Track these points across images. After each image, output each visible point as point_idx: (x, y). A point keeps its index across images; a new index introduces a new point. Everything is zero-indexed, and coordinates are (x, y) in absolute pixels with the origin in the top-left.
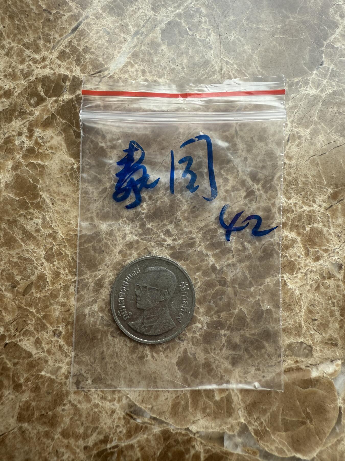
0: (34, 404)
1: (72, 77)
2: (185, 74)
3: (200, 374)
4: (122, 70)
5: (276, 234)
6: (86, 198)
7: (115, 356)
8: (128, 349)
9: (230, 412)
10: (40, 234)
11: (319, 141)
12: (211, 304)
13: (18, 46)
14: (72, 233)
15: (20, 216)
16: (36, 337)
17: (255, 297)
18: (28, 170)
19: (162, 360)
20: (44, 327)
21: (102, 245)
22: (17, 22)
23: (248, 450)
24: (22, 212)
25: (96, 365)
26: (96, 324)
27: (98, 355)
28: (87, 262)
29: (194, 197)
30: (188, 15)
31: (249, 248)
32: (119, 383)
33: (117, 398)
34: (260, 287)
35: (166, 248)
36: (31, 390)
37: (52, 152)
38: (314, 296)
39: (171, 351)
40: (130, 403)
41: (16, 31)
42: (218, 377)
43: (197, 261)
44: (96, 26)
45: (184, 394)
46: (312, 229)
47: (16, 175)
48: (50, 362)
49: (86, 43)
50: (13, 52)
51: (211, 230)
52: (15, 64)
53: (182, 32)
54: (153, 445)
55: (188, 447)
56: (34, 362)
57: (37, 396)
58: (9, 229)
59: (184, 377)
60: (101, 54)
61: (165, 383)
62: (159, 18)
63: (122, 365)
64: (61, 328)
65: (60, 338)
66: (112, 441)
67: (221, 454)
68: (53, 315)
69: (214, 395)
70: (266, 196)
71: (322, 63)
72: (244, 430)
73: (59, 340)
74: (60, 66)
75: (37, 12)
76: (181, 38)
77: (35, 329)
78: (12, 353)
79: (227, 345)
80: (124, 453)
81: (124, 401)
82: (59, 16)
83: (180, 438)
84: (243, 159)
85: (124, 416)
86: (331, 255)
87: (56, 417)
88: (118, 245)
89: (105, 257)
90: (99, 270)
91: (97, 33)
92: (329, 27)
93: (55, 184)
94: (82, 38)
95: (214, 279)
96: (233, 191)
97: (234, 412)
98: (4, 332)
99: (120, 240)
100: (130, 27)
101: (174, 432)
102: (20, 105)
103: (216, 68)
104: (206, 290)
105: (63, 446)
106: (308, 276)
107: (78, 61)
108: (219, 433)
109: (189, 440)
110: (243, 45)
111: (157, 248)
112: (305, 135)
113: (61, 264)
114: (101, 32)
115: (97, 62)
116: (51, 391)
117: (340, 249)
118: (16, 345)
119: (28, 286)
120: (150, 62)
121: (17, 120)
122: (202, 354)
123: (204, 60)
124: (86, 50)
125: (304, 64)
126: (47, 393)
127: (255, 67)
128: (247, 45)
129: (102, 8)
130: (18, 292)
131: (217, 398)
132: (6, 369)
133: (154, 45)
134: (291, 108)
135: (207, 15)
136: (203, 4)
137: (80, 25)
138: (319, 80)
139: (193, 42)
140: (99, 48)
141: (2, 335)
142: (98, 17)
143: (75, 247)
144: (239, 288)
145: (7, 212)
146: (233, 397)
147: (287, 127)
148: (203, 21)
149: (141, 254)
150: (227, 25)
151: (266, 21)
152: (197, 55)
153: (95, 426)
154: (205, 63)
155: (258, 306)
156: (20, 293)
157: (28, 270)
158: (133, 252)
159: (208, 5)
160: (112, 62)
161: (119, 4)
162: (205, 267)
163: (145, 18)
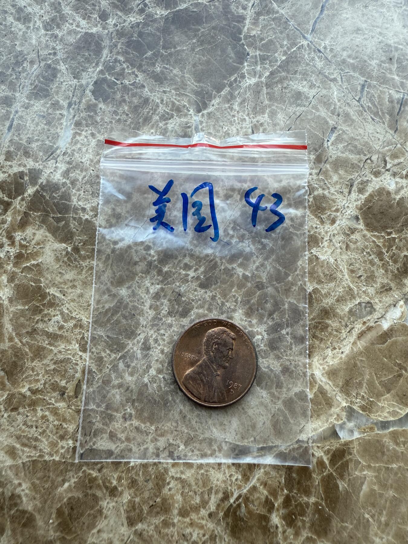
0: (137, 500)
1: (27, 171)
2: (132, 119)
3: (284, 383)
4: (72, 142)
9: (329, 403)
10: (65, 330)
11: (280, 120)
12: (260, 311)
15: (37, 322)
16: (109, 431)
17: (296, 285)
18: (25, 276)
20: (111, 418)
21: (130, 309)
23: (364, 430)
24: (37, 318)
25: (180, 427)
26: (161, 388)
27: (177, 416)
28: (123, 333)
30: (109, 68)
31: (268, 243)
32: (212, 432)
33: (217, 449)
34: (296, 273)
35: (192, 282)
36: (128, 487)
37: (40, 248)
38: (348, 255)
40: (231, 446)
42: (302, 376)
43: (227, 278)
44: (29, 116)
45: (278, 409)
46: (314, 198)
47: (15, 285)
48: (135, 449)
49: (26, 134)
53: (112, 85)
54: (274, 476)
55: (308, 457)
57: (137, 490)
58: (32, 340)
59: (270, 393)
60: (46, 138)
61: (255, 409)
62: (84, 82)
63: (205, 414)
64: (129, 410)
65: (133, 420)
66: (232, 494)
67: (342, 447)
68: (115, 401)
69: (306, 394)
71: (248, 53)
72: (351, 413)
73: (132, 422)
74: (11, 166)
76: (112, 90)
77: (103, 424)
79: (294, 342)
80: (250, 499)
81: (225, 447)
83: (296, 454)
86: (343, 212)
87: (166, 501)
88: (146, 301)
89: (138, 320)
90: (139, 335)
91: (33, 120)
92: (238, 22)
93: (57, 276)
94: (21, 132)
95: (251, 288)
97: (333, 401)
98: (74, 443)
99: (145, 296)
100: (61, 102)
101: (287, 451)
103: (157, 101)
104: (249, 301)
105: (187, 527)
106: (334, 241)
107: (27, 154)
108: (330, 428)
109: (306, 451)
110: (171, 71)
111: (184, 285)
112: (265, 121)
113: (99, 347)
114: (36, 119)
115: (45, 146)
116: (148, 478)
117: (349, 202)
118: (91, 451)
119: (76, 386)
120: (95, 123)
122: (275, 362)
123: (143, 99)
124: (29, 141)
125: (233, 61)
126: (146, 481)
127: (192, 84)
128: (175, 69)
129: (27, 98)
130: (69, 397)
131: (310, 396)
132: (93, 480)
133: (91, 108)
134: (241, 103)
135: (127, 61)
136: (118, 53)
137: (13, 122)
138: (253, 69)
139: (125, 88)
140: (41, 133)
141: (73, 448)
142: (27, 107)
143: (106, 325)
144: (278, 283)
145: (23, 326)
146: (325, 387)
147: (246, 121)
148: (126, 67)
149: (171, 299)
150: (148, 61)
151: (181, 42)
152: (134, 98)
153: (209, 488)
154: (145, 102)
155: (304, 291)
156: (72, 397)
157: (70, 370)
158: (163, 300)
159: (123, 52)
160: (59, 140)
161: (41, 87)
162: (237, 281)
163: (71, 89)
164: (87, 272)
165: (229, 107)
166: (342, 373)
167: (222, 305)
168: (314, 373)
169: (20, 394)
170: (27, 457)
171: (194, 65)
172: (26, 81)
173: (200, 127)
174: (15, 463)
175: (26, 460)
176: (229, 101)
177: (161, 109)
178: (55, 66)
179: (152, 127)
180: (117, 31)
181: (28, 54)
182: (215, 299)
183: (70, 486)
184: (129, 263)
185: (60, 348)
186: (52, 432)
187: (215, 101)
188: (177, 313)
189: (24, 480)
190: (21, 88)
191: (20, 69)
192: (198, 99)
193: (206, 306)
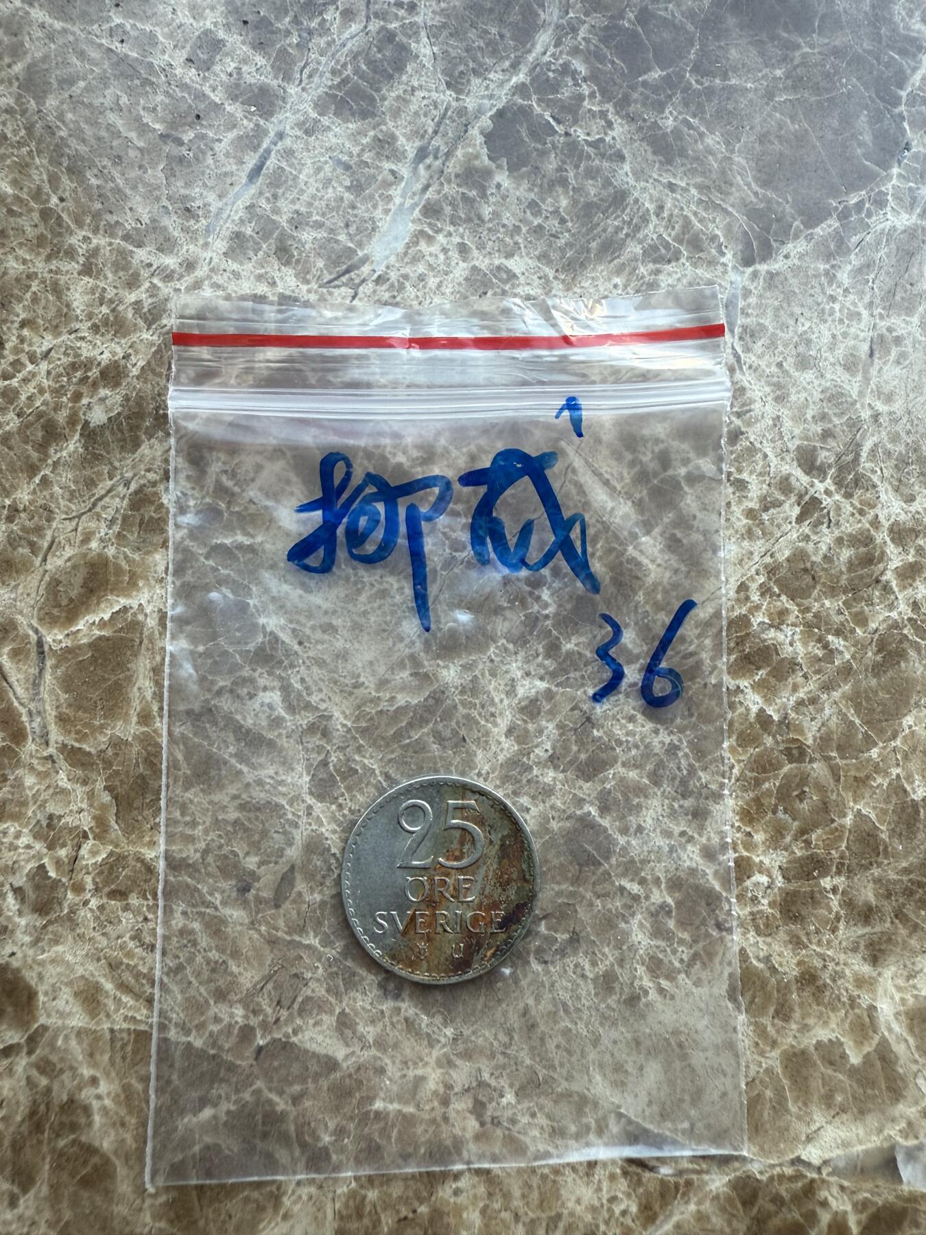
0: (372, 1195)
1: (276, 298)
2: (573, 235)
3: (797, 1008)
4: (406, 254)
5: (900, 597)
6: (386, 608)
7: (561, 1013)
8: (591, 986)
9: (896, 1088)
10: (284, 732)
12: (781, 815)
13: (111, 244)
14: (371, 710)
15: (219, 693)
16: (337, 1011)
17: (887, 774)
18: (212, 568)
19: (687, 995)
20: (351, 980)
21: (458, 723)
22: (94, 181)
24: (221, 684)
25: (515, 1048)
27: (514, 1020)
29: (670, 546)
30: (543, 84)
31: (841, 648)
32: (590, 1081)
33: (593, 1125)
34: (893, 744)
35: (627, 695)
36: (356, 1158)
37: (267, 507)
39: (704, 964)
40: (630, 1128)
41: (99, 206)
42: (844, 1003)
43: (717, 710)
44: (311, 154)
45: (767, 1070)
47: (183, 585)
48: (392, 1070)
49: (293, 202)
50: (100, 260)
51: (732, 622)
52: (115, 291)
53: (541, 131)
54: (718, 1227)
55: (811, 1207)
56: (347, 1080)
58: (195, 734)
59: (756, 1024)
60: (342, 224)
61: (710, 1054)
62: (470, 103)
63: (585, 1033)
65: (403, 1000)
67: (900, 1204)
69: (844, 1053)
70: (852, 505)
71: (907, 144)
73: (401, 1004)
74: (236, 275)
75: (141, 144)
76: (539, 146)
77: (328, 991)
78: (283, 1072)
79: (846, 915)
81: (615, 1127)
82: (206, 145)
83: (783, 1190)
84: (771, 422)
85: (622, 1169)
87: (441, 1218)
88: (501, 714)
89: (471, 755)
91: (319, 169)
92: (903, 52)
94: (280, 191)
95: (772, 749)
96: (766, 509)
97: (906, 1087)
98: (246, 1017)
99: (502, 701)
100: (402, 140)
101: (764, 1178)
102: (153, 398)
103: (647, 205)
104: (758, 783)
107: (283, 253)
108: (881, 1150)
109: (810, 1189)
110: (701, 135)
111: (604, 699)
112: (909, 334)
113: (360, 798)
114: (327, 168)
115: (335, 246)
116: (410, 1150)
118: (286, 1046)
119: (282, 879)
120: (475, 220)
121: (153, 440)
122: (788, 953)
123: (611, 190)
124: (298, 221)
125: (864, 155)
126: (401, 1155)
127: (746, 185)
128: (712, 132)
129: (316, 106)
130: (259, 900)
131: (855, 1059)
132: (273, 1118)
133: (474, 177)
134: (859, 271)
136: (575, 51)
137: (266, 159)
138: (910, 189)
139: (572, 150)
140: (332, 210)
141: (242, 1029)
142: (310, 129)
143: (388, 745)
144: (842, 758)
146: (894, 1047)
147: (859, 320)
148: (587, 93)
149: (565, 726)
150: (648, 92)
151: (743, 65)
152: (590, 182)
153: (553, 1213)
154: (615, 197)
155: (901, 794)
156: (267, 902)
157: (275, 835)
158: (544, 723)
159: (589, 51)
160: (374, 240)
161: (357, 86)
162: (741, 724)
163: (434, 112)
164: (371, 599)
165: (827, 273)
167: (689, 773)
168: (878, 1005)
169: (140, 860)
170: (126, 1018)
171: (763, 138)
172: (323, 60)
173: (741, 304)
174: (92, 1026)
175: (120, 1025)
176: (829, 256)
177: (653, 230)
178: (405, 40)
179: (619, 271)
182: (675, 754)
183: (215, 1117)
184: (482, 605)
185: (261, 773)
186: (198, 975)
187: (796, 248)
188: (571, 763)
189: (107, 1074)
190: (304, 76)
191: (314, 24)
192: (752, 229)
193: (649, 767)
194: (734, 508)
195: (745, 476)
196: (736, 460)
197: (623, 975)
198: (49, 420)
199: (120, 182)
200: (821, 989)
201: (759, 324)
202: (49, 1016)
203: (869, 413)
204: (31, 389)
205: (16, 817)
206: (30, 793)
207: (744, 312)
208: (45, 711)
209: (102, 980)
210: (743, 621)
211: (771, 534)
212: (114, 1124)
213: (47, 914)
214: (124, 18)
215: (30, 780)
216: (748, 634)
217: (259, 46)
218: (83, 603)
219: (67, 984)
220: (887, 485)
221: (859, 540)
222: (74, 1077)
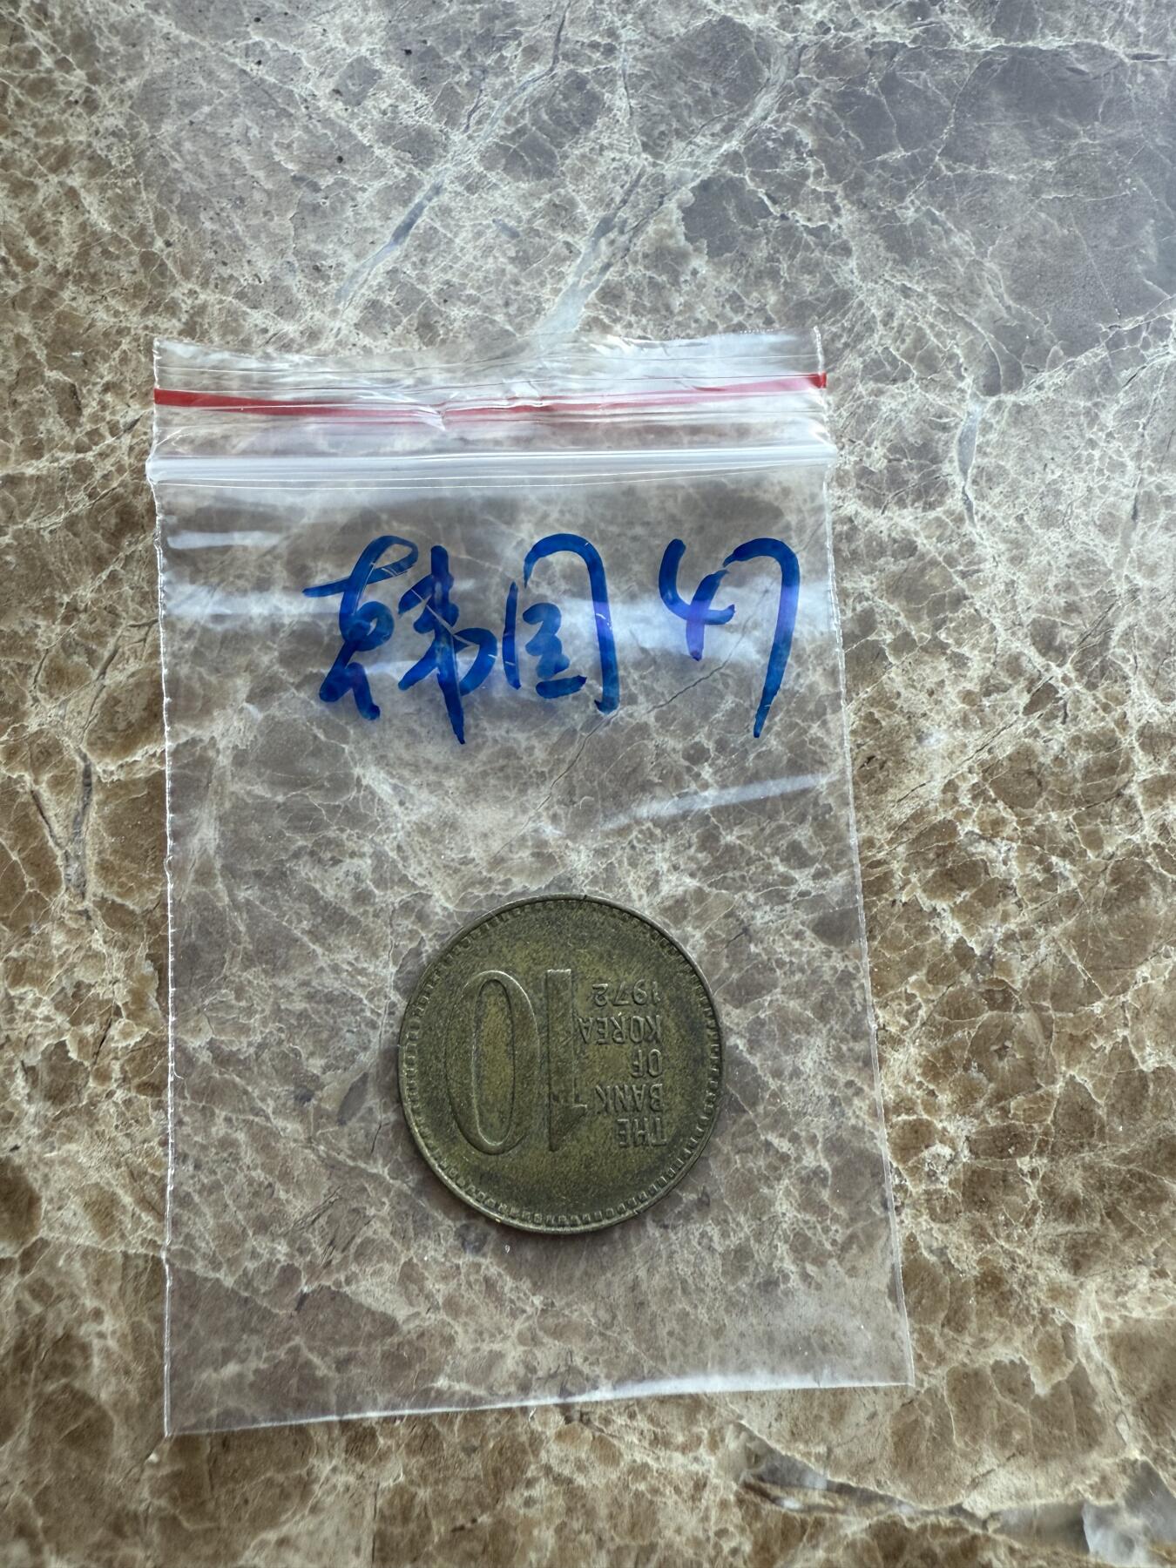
0: (424, 1494)
3: (974, 1318)
5: (1145, 817)
6: (509, 771)
7: (679, 1292)
8: (719, 1262)
9: (1090, 1432)
10: (371, 909)
12: (974, 1073)
13: (221, 302)
14: (479, 892)
15: (296, 855)
16: (403, 1260)
17: (1110, 1034)
18: (304, 701)
19: (838, 1286)
20: (424, 1225)
22: (208, 225)
24: (300, 843)
25: (618, 1330)
27: (619, 1293)
29: (865, 728)
30: (760, 156)
31: (1067, 874)
33: (706, 1436)
34: (1122, 998)
35: (796, 905)
36: (408, 1445)
39: (862, 1249)
40: (751, 1445)
41: (210, 255)
42: (1033, 1317)
43: (906, 935)
44: (471, 215)
45: (929, 1391)
47: (266, 719)
48: (463, 1341)
49: (444, 270)
50: (207, 320)
51: (934, 828)
53: (752, 211)
56: (406, 1348)
57: (433, 1464)
58: (263, 902)
59: (921, 1331)
60: (500, 302)
62: (669, 170)
63: (706, 1320)
65: (484, 1255)
69: (1028, 1379)
70: (1095, 698)
72: (1145, 1484)
73: (482, 1260)
74: (368, 352)
75: (269, 186)
76: (748, 228)
77: (393, 1233)
78: (329, 1329)
79: (1045, 1206)
81: (732, 1443)
82: (347, 193)
83: (937, 1545)
84: (1002, 588)
85: (737, 1494)
87: (506, 1532)
91: (479, 234)
93: (400, 737)
94: (430, 256)
95: (970, 990)
96: (988, 694)
97: (1103, 1430)
98: (290, 1256)
99: (640, 897)
100: (582, 208)
101: (914, 1527)
103: (873, 310)
104: (949, 1030)
107: (426, 329)
108: (1064, 1507)
109: (970, 1548)
111: (768, 908)
114: (490, 233)
115: (490, 327)
116: (476, 1442)
118: (335, 1296)
119: (352, 1089)
120: (662, 311)
122: (968, 1246)
123: (832, 289)
124: (448, 294)
125: (1146, 273)
126: (464, 1449)
127: (996, 297)
128: (961, 230)
129: (483, 158)
130: (320, 1114)
131: (1041, 1389)
132: (311, 1385)
133: (666, 259)
134: (1127, 413)
135: (821, 152)
136: (802, 119)
137: (416, 217)
139: (788, 237)
140: (491, 284)
141: (284, 1270)
142: (472, 185)
144: (1056, 1009)
145: (253, 849)
146: (1093, 1380)
147: (1123, 473)
148: (812, 170)
149: (716, 936)
150: (887, 175)
151: (1006, 152)
152: (807, 277)
153: (646, 1542)
154: (835, 299)
155: (1127, 1062)
156: (329, 1117)
157: (348, 1035)
158: (689, 929)
159: (819, 120)
160: (538, 324)
161: (534, 139)
162: (934, 955)
163: (625, 178)
164: (492, 758)
165: (1088, 412)
166: (1159, 1357)
167: (864, 1009)
168: (1076, 1324)
169: (181, 1048)
170: (144, 1241)
171: (1022, 242)
172: (497, 104)
173: (978, 440)
174: (102, 1246)
175: (137, 1249)
176: (1092, 392)
177: (878, 341)
178: (597, 88)
180: (824, 47)
181: (529, 22)
182: (849, 985)
183: (240, 1376)
184: (627, 777)
185: (338, 957)
186: (237, 1196)
187: (1051, 378)
188: (719, 981)
189: (114, 1308)
190: (472, 121)
191: (489, 61)
192: (1000, 351)
193: (815, 996)
194: (948, 688)
195: (965, 650)
196: (955, 629)
197: (760, 1252)
198: (126, 506)
199: (239, 228)
200: (1007, 1296)
201: (999, 467)
202: (51, 1228)
203: (1126, 587)
204: (108, 465)
205: (37, 981)
206: (56, 954)
207: (981, 451)
208: (84, 856)
209: (120, 1192)
210: (948, 828)
211: (992, 724)
212: (116, 1371)
213: (62, 1102)
214: (265, 35)
215: (57, 938)
216: (952, 846)
217: (422, 82)
218: (143, 729)
219: (77, 1192)
220: (1140, 677)
221: (1100, 743)
222: (74, 1307)
